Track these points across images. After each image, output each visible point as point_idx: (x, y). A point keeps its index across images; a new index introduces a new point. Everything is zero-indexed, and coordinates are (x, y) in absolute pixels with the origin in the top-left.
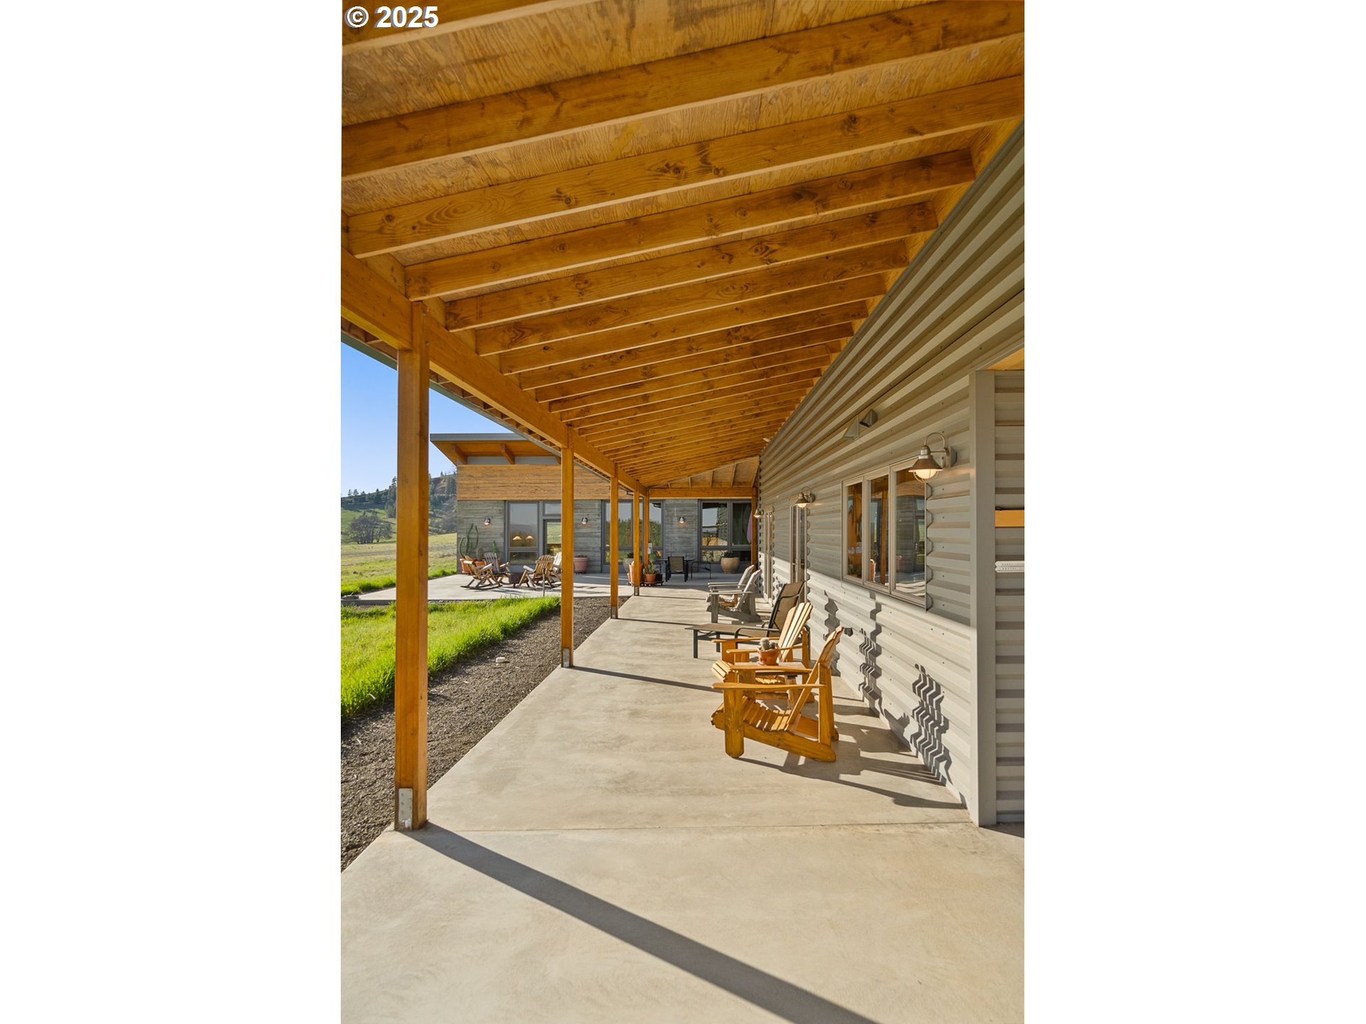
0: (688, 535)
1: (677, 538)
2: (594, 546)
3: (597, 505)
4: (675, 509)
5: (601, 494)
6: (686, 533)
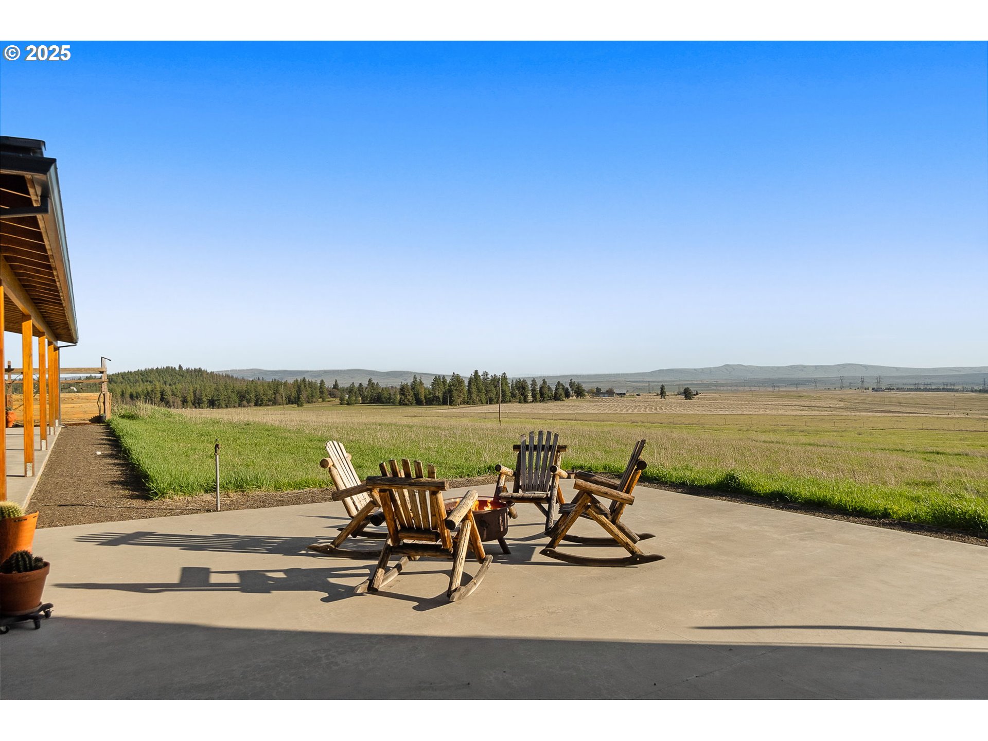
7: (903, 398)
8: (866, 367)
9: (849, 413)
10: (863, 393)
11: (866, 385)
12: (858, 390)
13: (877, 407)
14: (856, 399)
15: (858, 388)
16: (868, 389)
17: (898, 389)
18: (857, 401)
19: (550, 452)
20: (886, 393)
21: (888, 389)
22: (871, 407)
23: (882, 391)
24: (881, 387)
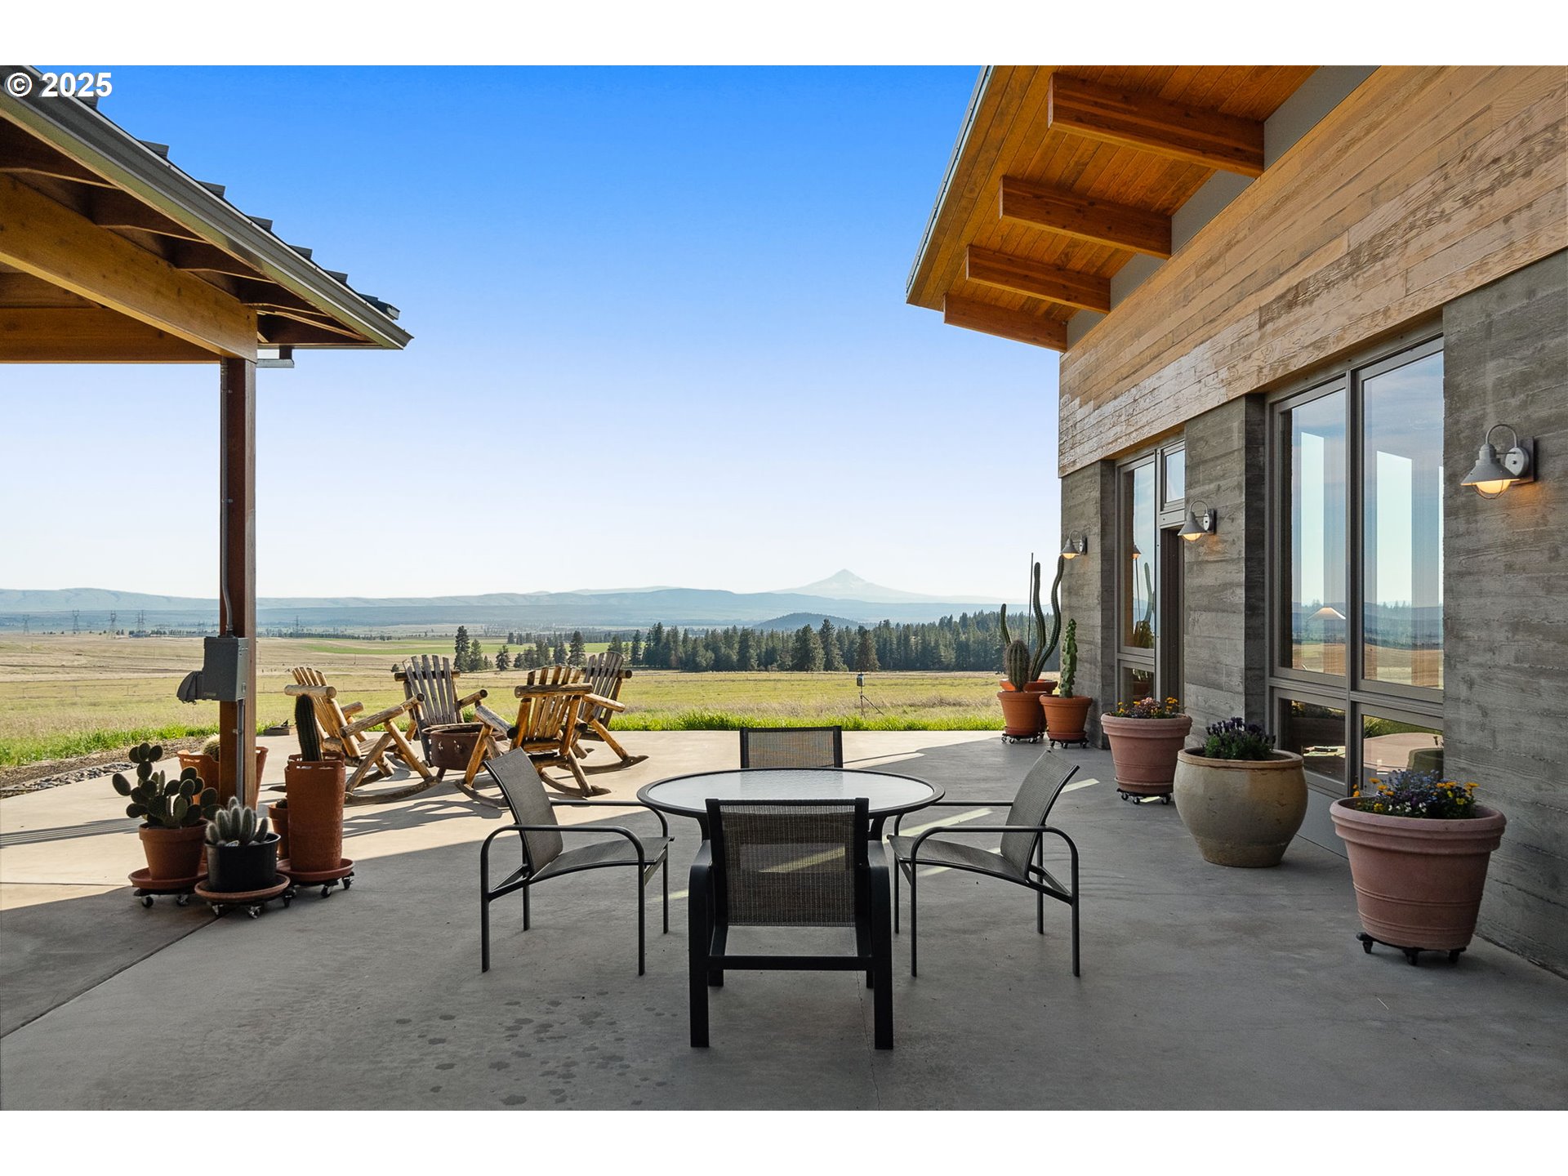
1: (1500, 636)
2: (1229, 660)
4: (1490, 374)
6: (1549, 587)
7: (182, 647)
8: (117, 594)
9: (98, 675)
10: (115, 641)
11: (119, 627)
12: (104, 635)
13: (146, 664)
14: (105, 651)
15: (105, 632)
16: (122, 633)
17: (172, 633)
18: (107, 655)
19: (444, 680)
20: (153, 640)
21: (157, 633)
22: (134, 664)
23: (146, 636)
24: (144, 629)
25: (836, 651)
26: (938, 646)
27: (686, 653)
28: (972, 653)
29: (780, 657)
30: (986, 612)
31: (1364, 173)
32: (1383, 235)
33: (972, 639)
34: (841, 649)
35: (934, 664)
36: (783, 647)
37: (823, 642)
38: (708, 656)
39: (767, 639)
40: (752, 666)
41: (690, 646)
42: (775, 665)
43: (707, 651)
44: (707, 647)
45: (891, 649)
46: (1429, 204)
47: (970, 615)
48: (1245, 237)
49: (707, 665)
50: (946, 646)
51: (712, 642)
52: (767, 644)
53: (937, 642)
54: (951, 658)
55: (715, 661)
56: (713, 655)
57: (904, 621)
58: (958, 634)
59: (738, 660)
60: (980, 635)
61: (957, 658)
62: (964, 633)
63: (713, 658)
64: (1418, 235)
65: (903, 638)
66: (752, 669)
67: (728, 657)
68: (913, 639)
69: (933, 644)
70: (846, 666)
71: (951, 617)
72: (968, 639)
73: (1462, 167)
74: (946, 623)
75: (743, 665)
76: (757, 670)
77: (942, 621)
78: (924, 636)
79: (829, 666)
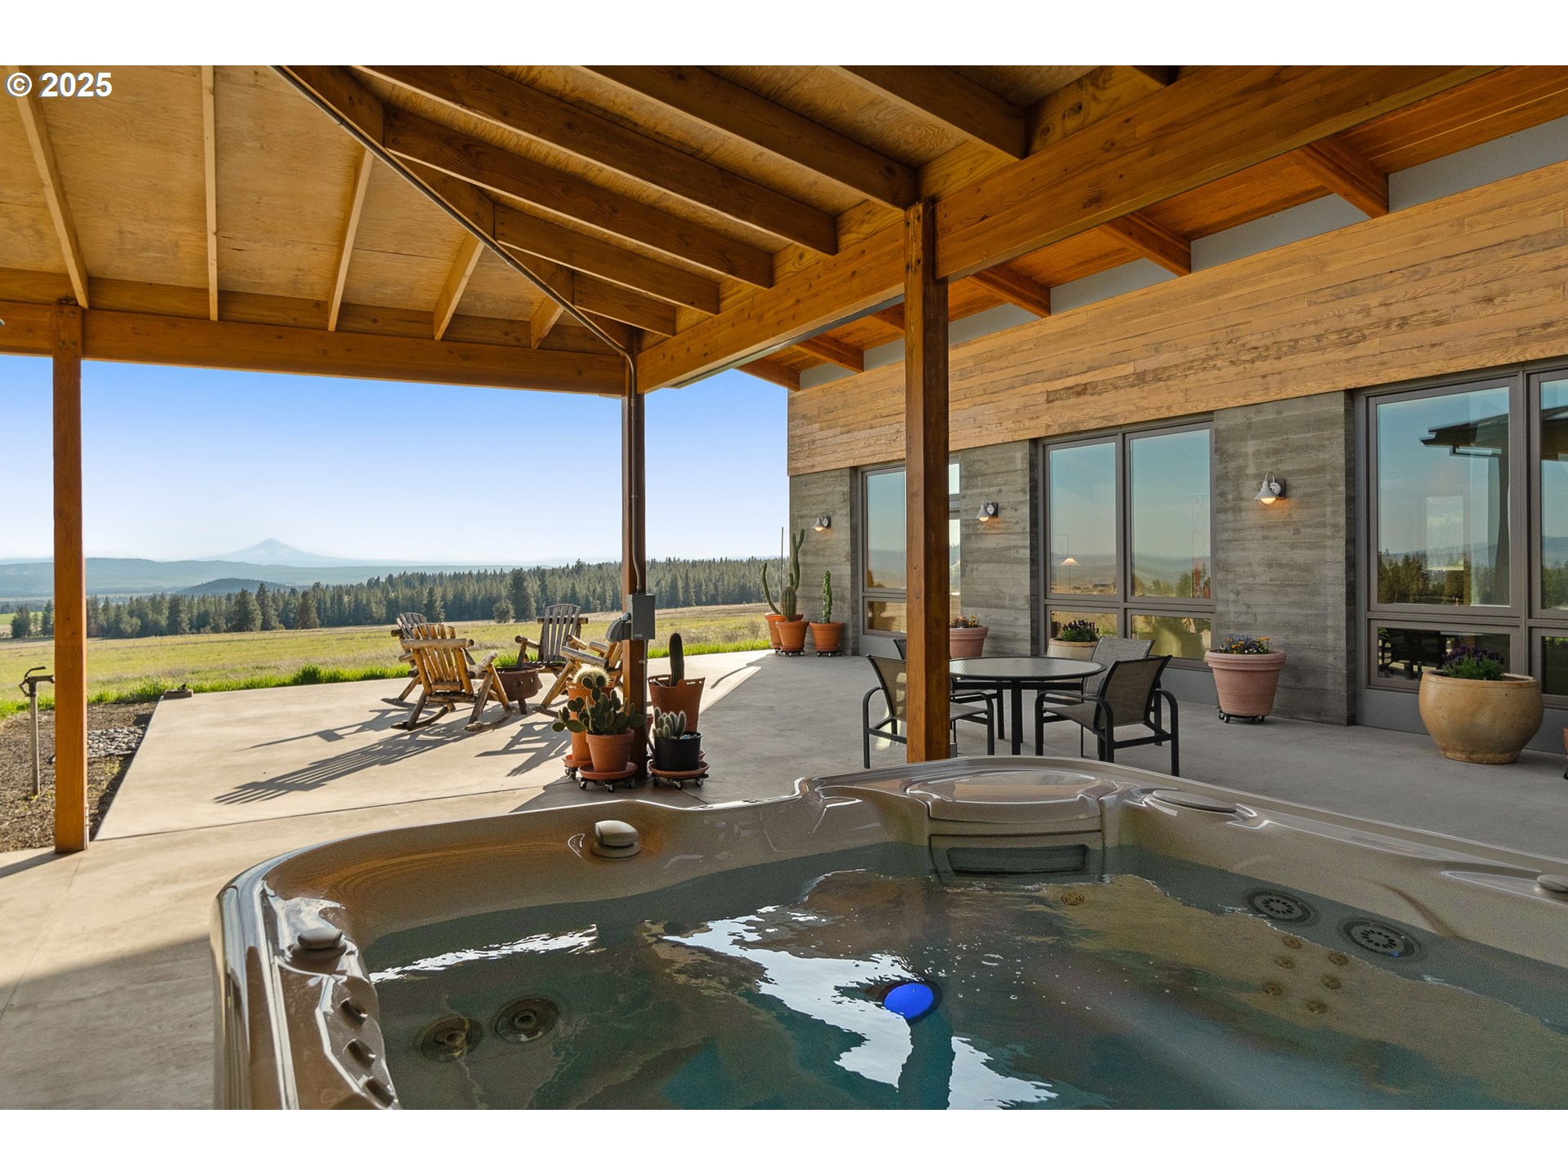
0: (1302, 556)
1: (1259, 570)
2: (1013, 591)
3: (1020, 458)
4: (1251, 447)
5: (1027, 423)
6: (1293, 547)
25: (273, 612)
26: (370, 604)
27: (107, 620)
28: (401, 608)
29: (214, 620)
30: (409, 573)
31: (1149, 335)
32: (1165, 369)
33: (401, 597)
34: (276, 610)
35: (366, 619)
36: (216, 611)
37: (260, 605)
38: (130, 623)
39: (198, 603)
40: (183, 630)
41: (112, 615)
42: (208, 627)
43: (132, 617)
44: (131, 614)
45: (325, 608)
46: (1204, 360)
47: (395, 575)
48: (1030, 349)
49: (132, 632)
50: (376, 603)
51: (137, 610)
52: (198, 609)
53: (368, 600)
54: (382, 614)
55: (142, 626)
56: (139, 621)
57: (334, 582)
58: (388, 592)
59: (168, 625)
60: (408, 592)
61: (387, 614)
62: (393, 592)
63: (139, 624)
64: (1195, 373)
65: (336, 598)
66: (183, 632)
67: (157, 623)
68: (346, 599)
69: (364, 602)
70: (282, 625)
71: (378, 578)
72: (397, 598)
73: (1229, 346)
74: (374, 584)
75: (174, 629)
76: (189, 634)
77: (370, 582)
78: (357, 595)
79: (266, 627)
